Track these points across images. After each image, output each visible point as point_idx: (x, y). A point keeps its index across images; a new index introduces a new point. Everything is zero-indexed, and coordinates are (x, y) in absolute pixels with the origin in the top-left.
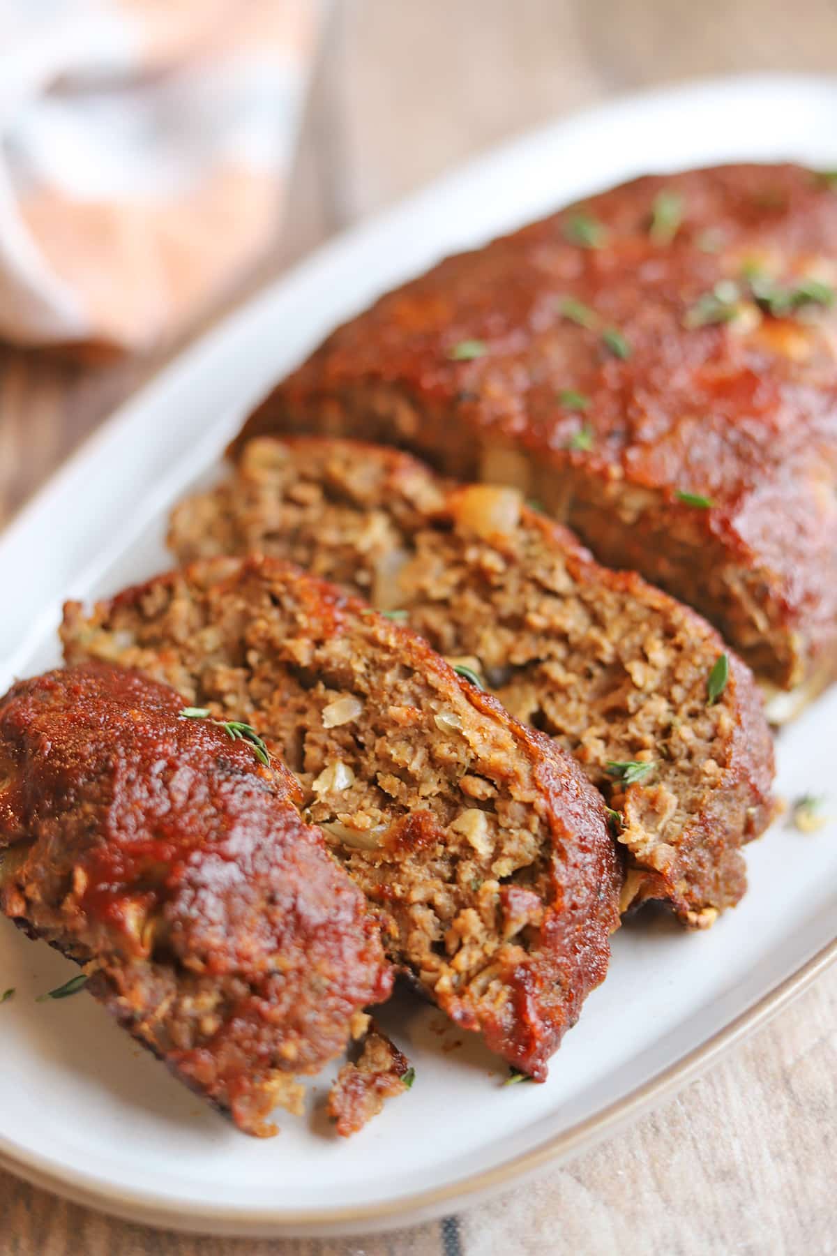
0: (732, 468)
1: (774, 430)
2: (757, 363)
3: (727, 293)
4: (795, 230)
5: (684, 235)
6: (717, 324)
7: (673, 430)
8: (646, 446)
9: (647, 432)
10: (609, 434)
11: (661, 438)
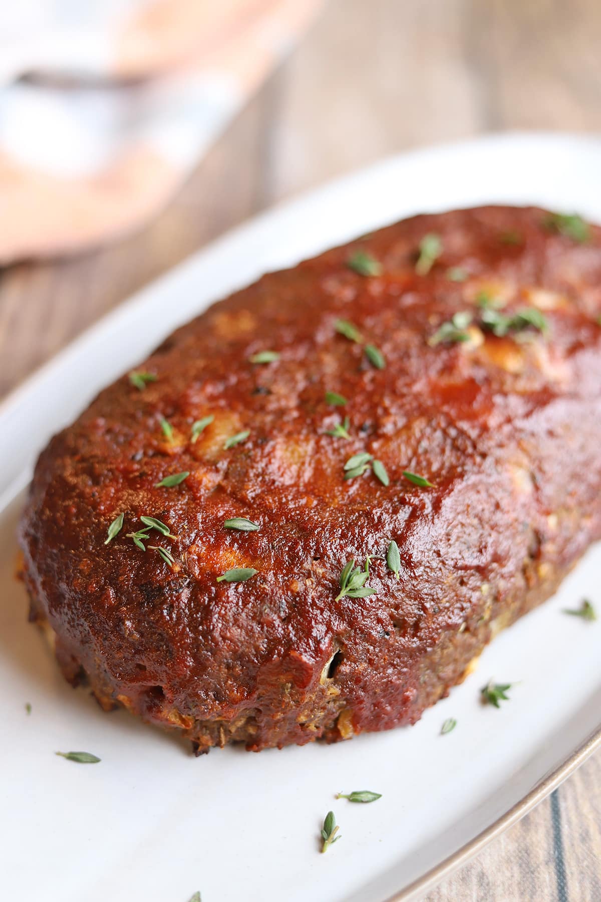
0: (450, 457)
1: (485, 429)
2: (479, 374)
3: (462, 320)
4: (528, 264)
5: (440, 266)
6: (453, 343)
7: (408, 427)
8: (386, 438)
9: (388, 428)
10: (361, 428)
11: (398, 433)
